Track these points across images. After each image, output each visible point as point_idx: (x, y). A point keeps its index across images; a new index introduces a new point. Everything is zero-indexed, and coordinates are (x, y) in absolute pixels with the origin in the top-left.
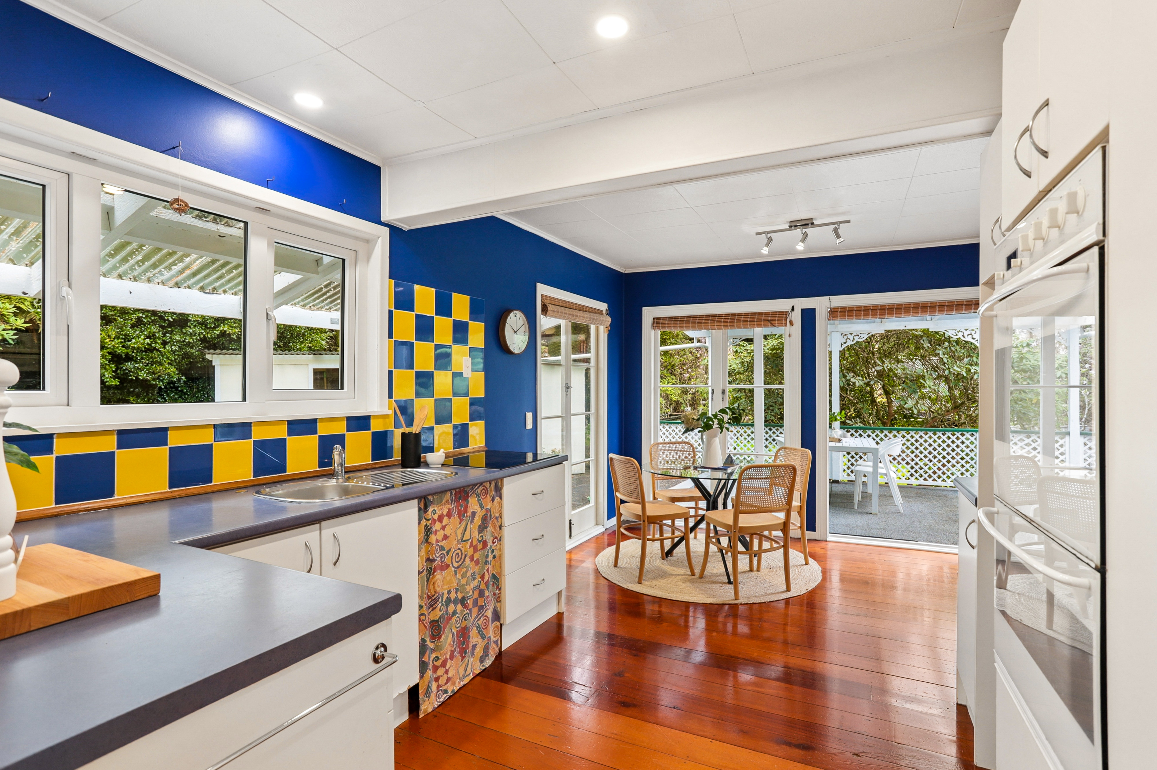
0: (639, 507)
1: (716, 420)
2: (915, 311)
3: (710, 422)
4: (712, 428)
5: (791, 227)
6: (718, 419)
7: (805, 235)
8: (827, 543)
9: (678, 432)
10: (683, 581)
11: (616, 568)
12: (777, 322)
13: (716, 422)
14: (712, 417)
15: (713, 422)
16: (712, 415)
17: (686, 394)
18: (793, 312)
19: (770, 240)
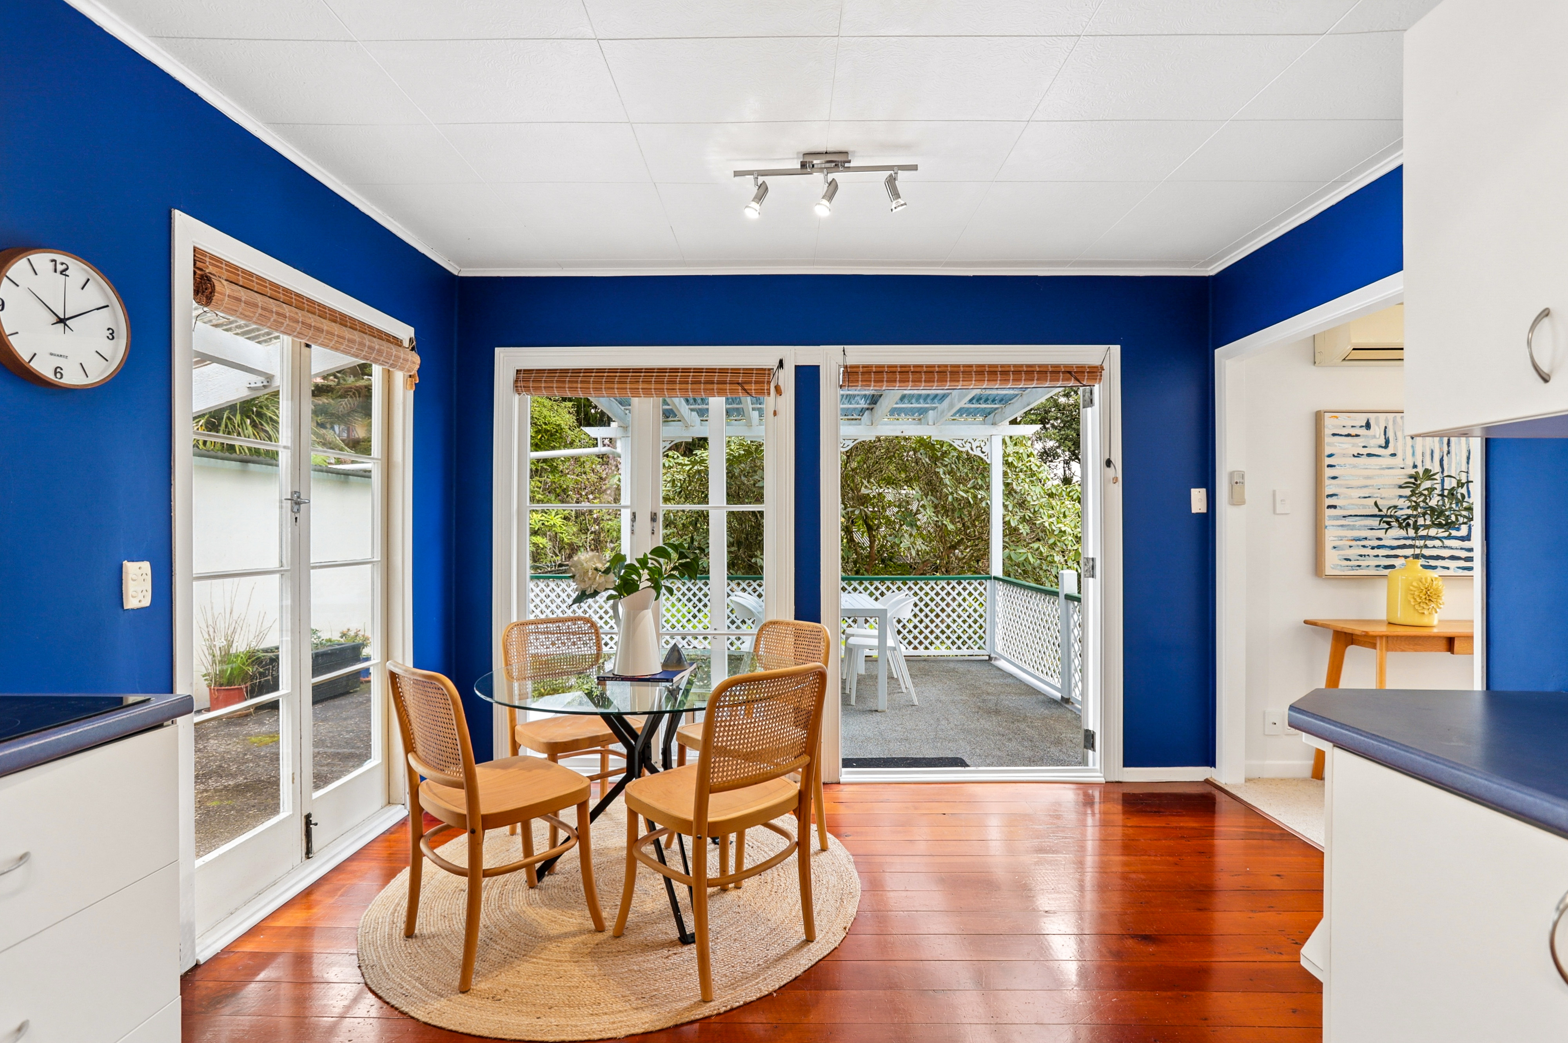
0: (462, 794)
1: (646, 571)
2: (979, 377)
3: (634, 577)
4: (637, 590)
5: (803, 165)
6: (649, 569)
7: (833, 187)
8: (841, 787)
9: (566, 599)
10: (577, 956)
11: (411, 941)
12: (753, 387)
13: (645, 574)
14: (638, 565)
15: (640, 576)
16: (638, 560)
17: (586, 533)
18: (781, 371)
19: (762, 192)
